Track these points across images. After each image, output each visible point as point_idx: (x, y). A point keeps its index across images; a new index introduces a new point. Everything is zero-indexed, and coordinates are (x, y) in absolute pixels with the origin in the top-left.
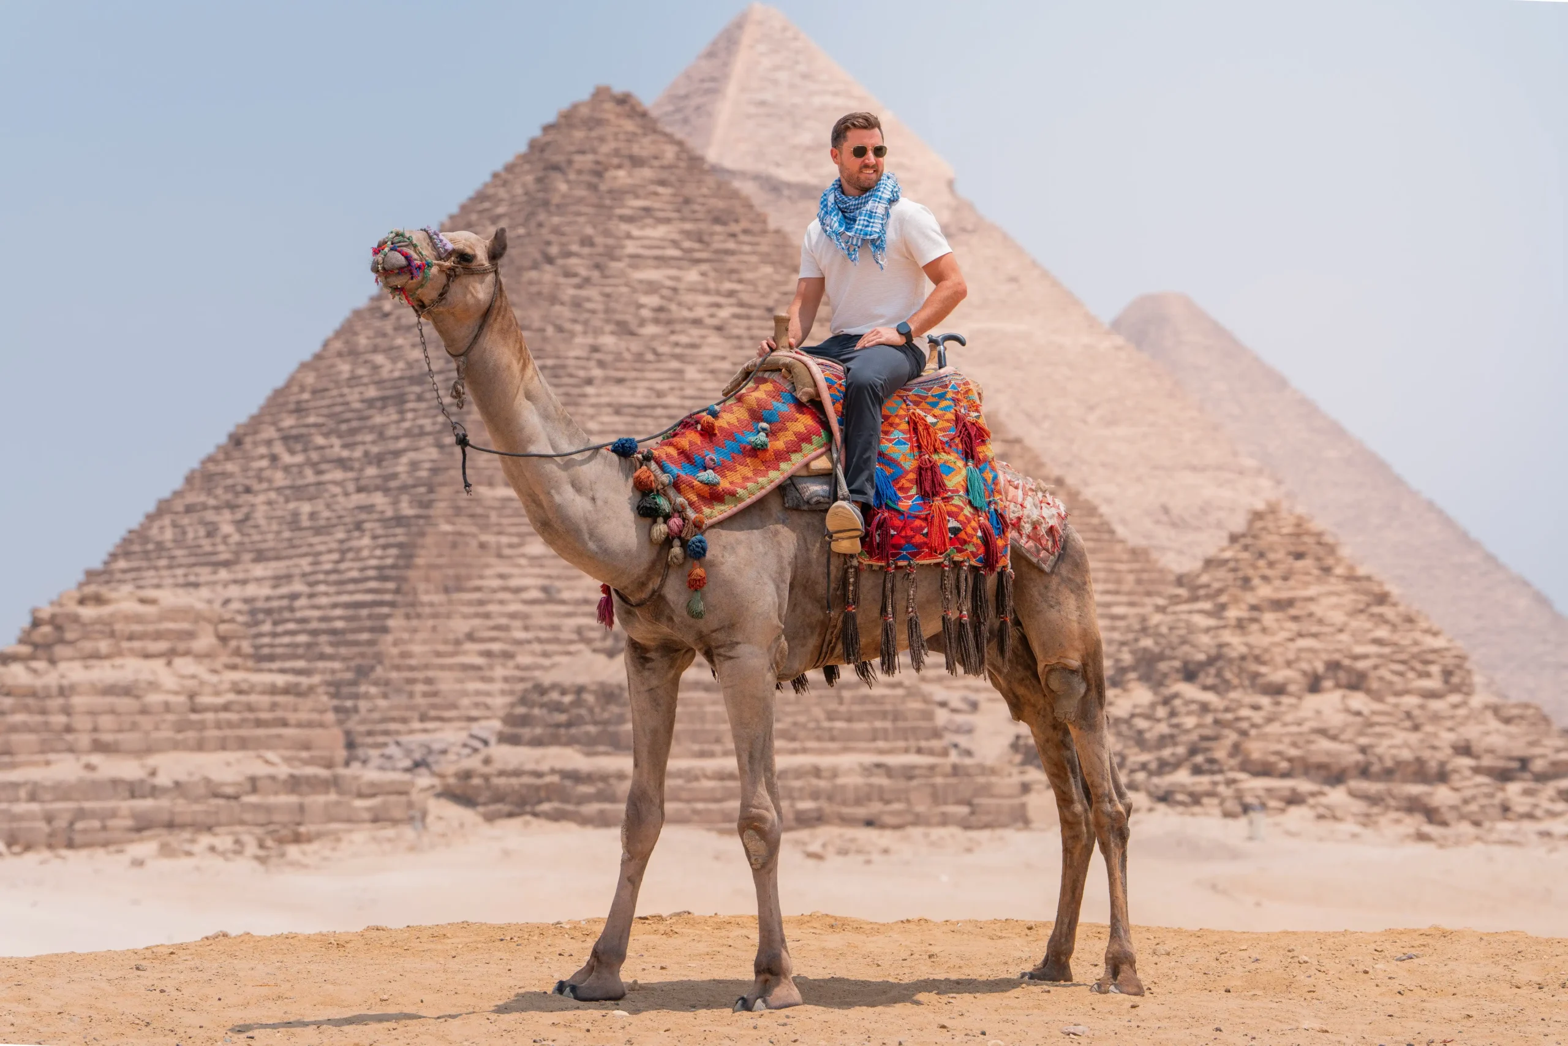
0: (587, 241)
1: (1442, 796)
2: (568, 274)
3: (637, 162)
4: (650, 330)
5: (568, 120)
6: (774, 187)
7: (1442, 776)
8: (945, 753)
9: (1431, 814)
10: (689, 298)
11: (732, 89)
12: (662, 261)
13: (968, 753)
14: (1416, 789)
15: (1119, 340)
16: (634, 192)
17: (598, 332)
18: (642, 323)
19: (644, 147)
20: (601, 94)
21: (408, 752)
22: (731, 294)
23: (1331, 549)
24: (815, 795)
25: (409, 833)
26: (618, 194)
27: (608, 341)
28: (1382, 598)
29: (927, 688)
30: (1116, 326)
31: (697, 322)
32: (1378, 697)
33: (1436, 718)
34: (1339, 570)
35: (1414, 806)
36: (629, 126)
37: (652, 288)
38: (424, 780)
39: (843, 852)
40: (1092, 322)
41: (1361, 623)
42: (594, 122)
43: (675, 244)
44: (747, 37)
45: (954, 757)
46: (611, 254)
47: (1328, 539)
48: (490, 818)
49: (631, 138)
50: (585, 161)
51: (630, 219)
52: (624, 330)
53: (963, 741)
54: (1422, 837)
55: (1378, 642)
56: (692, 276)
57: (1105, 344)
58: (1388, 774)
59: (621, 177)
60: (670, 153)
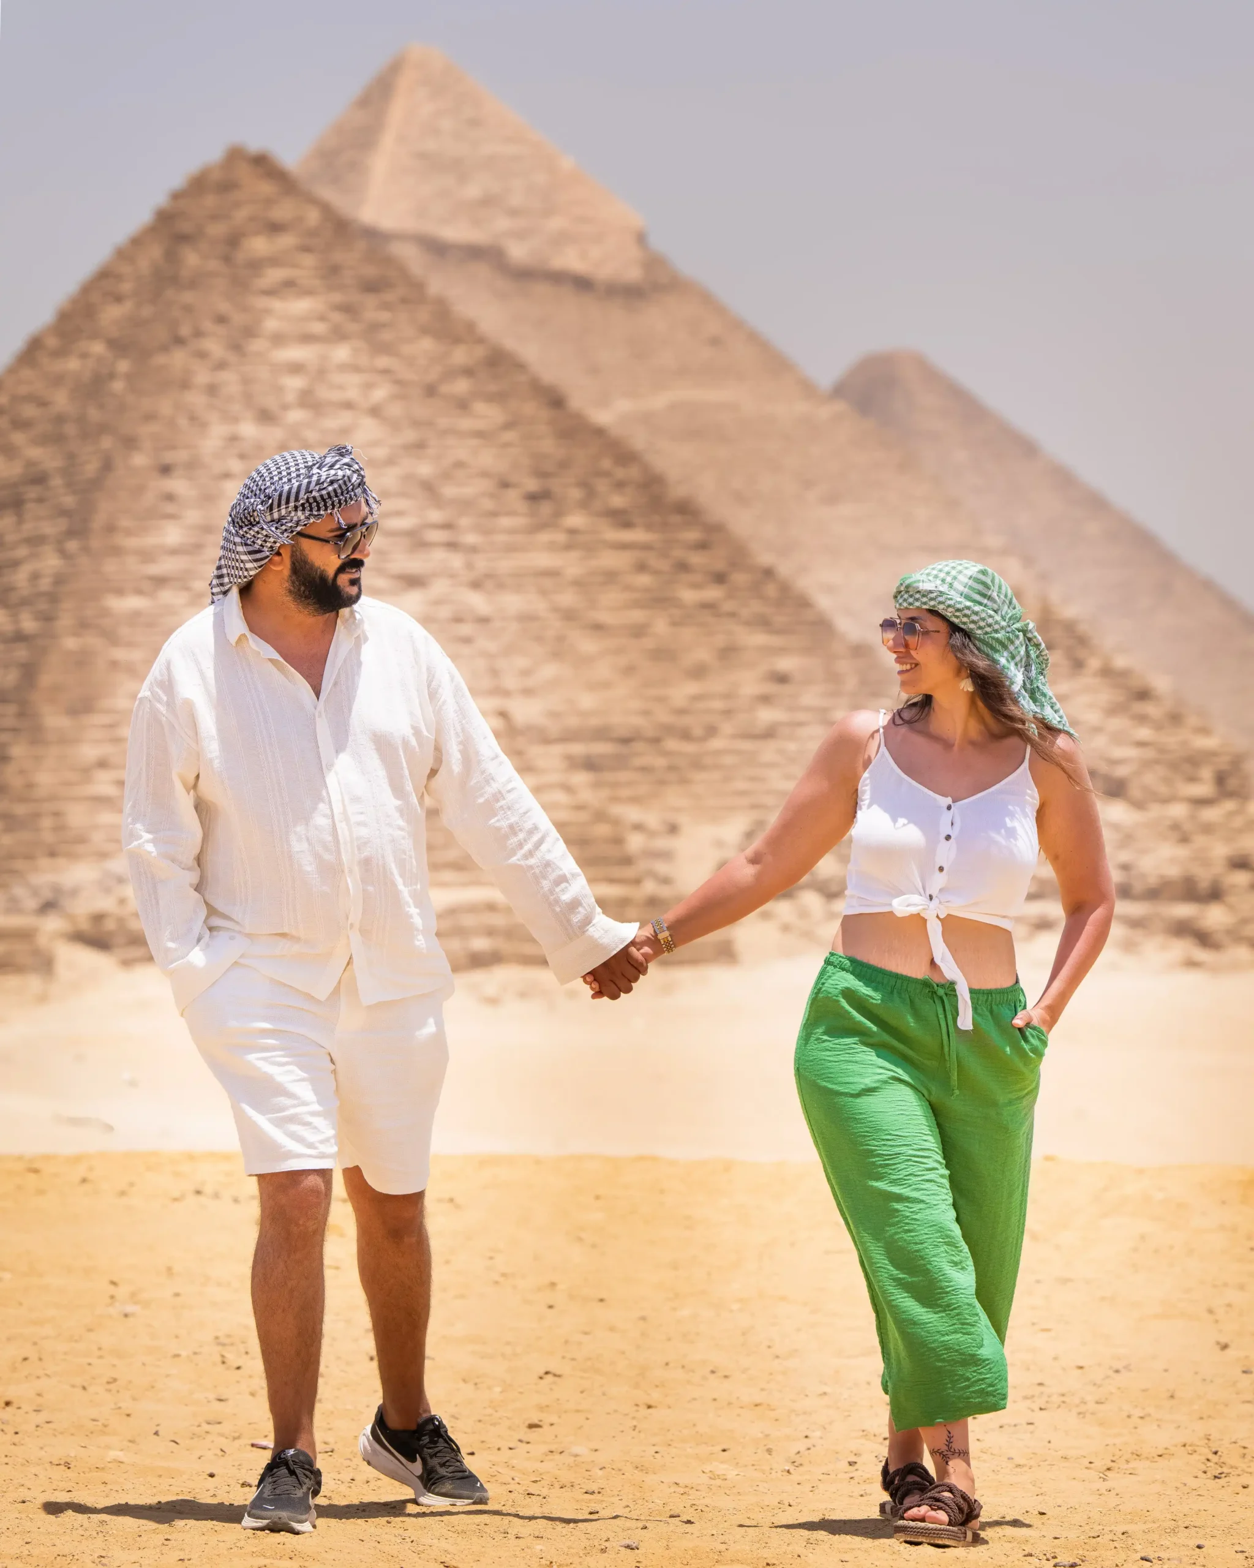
0: (221, 320)
1: (1215, 917)
2: (202, 355)
3: (275, 228)
4: (296, 416)
5: (198, 185)
6: (437, 248)
7: (1215, 894)
8: (637, 882)
9: (1204, 939)
10: (337, 378)
11: (388, 141)
12: (307, 338)
13: (666, 881)
14: (1184, 910)
15: (840, 406)
16: (274, 261)
17: (235, 420)
18: (285, 407)
19: (283, 211)
20: (235, 155)
21: (35, 892)
22: (386, 372)
23: (1082, 641)
24: (490, 932)
25: (34, 983)
26: (256, 265)
27: (249, 429)
28: (1143, 695)
29: (617, 810)
30: (839, 391)
31: (348, 405)
32: (1138, 805)
33: (1208, 829)
34: (1094, 663)
35: (1183, 929)
36: (267, 188)
37: (296, 368)
38: (52, 924)
39: (523, 995)
40: (808, 389)
41: (1118, 723)
42: (227, 186)
43: (322, 318)
44: (405, 82)
45: (649, 887)
46: (250, 332)
47: (1083, 628)
48: (127, 963)
49: (269, 202)
50: (217, 230)
51: (270, 293)
52: (265, 417)
53: (661, 868)
54: (1191, 964)
55: (1141, 744)
56: (342, 353)
57: (824, 412)
58: (1153, 894)
59: (259, 245)
60: (313, 216)
